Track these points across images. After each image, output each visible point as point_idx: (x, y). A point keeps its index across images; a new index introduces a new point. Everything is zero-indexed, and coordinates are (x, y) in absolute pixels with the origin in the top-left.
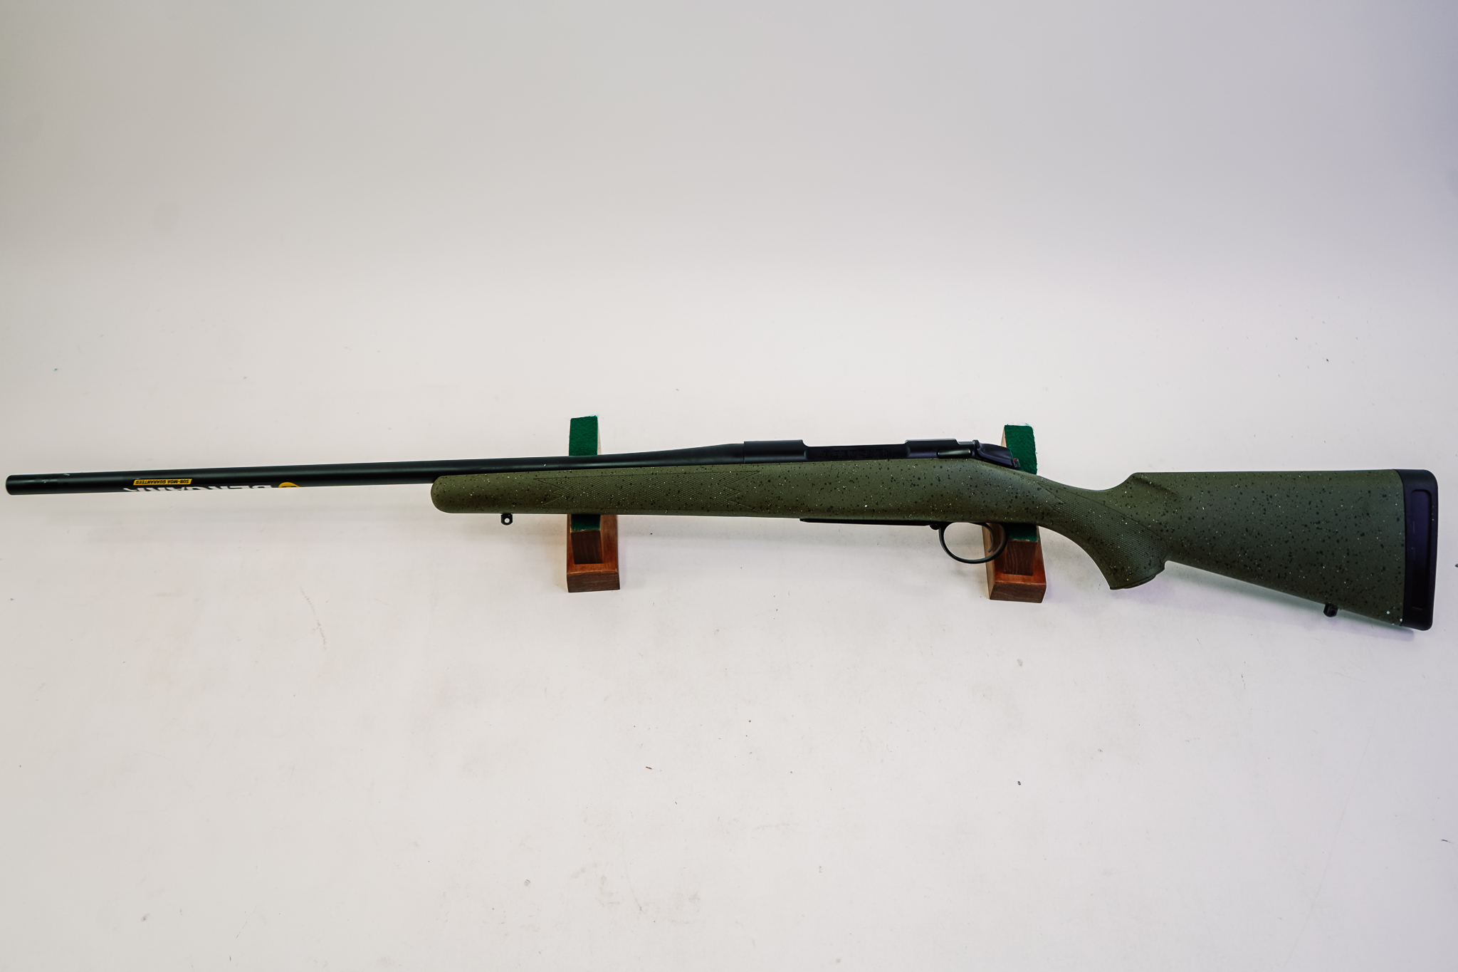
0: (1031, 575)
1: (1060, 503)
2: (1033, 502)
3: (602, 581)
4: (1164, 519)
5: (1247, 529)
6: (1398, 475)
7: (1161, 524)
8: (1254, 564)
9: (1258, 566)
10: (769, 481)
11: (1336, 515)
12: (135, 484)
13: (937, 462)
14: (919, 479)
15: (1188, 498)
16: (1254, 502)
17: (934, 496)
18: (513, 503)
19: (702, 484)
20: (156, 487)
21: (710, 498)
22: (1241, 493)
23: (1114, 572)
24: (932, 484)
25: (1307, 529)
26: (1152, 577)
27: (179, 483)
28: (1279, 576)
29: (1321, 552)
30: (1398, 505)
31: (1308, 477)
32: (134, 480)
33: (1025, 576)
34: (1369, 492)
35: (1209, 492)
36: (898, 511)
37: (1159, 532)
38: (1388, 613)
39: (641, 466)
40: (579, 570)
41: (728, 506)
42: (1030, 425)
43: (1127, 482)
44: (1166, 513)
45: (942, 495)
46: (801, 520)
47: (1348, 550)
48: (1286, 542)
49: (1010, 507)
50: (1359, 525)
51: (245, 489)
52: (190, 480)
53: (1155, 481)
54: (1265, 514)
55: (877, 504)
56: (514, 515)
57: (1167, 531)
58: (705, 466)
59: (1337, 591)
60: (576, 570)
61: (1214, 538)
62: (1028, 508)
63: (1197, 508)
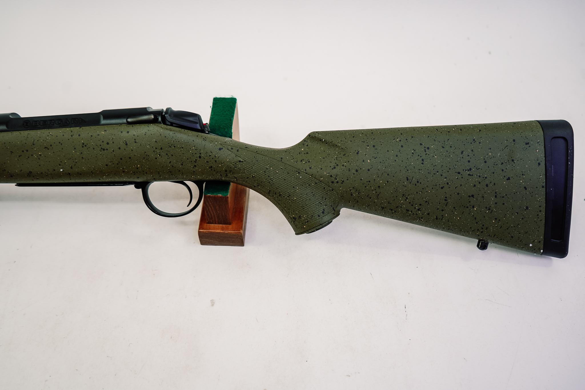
0: (230, 224)
1: (240, 161)
2: (216, 161)
4: (334, 172)
5: (407, 178)
6: (539, 125)
7: (331, 176)
8: (415, 208)
9: (419, 210)
11: (485, 162)
13: (124, 128)
14: (108, 143)
15: (356, 153)
16: (413, 153)
17: (123, 159)
22: (402, 146)
23: (293, 220)
24: (120, 148)
25: (460, 176)
26: (329, 223)
28: (437, 218)
29: (473, 196)
30: (539, 152)
31: (461, 130)
33: (224, 225)
34: (514, 141)
35: (374, 146)
36: (92, 173)
37: (331, 184)
38: (531, 245)
42: (235, 97)
43: (304, 140)
44: (336, 167)
45: (130, 158)
46: (19, 185)
47: (496, 193)
48: (442, 188)
49: (195, 166)
50: (505, 170)
53: (328, 139)
54: (422, 164)
55: (71, 168)
57: (337, 182)
59: (487, 228)
61: (379, 187)
62: (211, 167)
63: (364, 161)
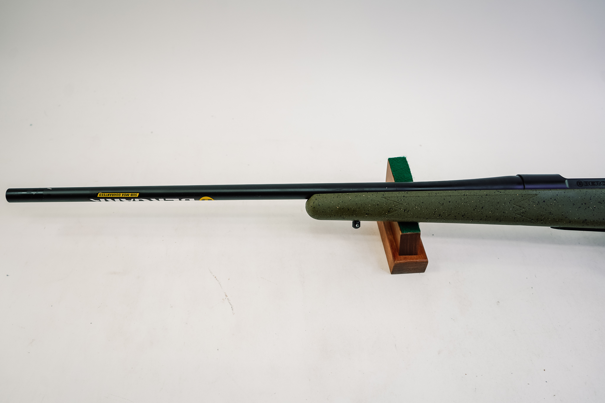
3: (416, 267)
10: (544, 201)
12: (98, 196)
18: (366, 214)
19: (498, 203)
20: (113, 199)
21: (504, 212)
27: (130, 196)
32: (98, 193)
39: (455, 190)
40: (402, 260)
41: (515, 218)
46: (551, 228)
51: (176, 201)
52: (138, 194)
56: (361, 222)
58: (500, 191)
60: (401, 260)
